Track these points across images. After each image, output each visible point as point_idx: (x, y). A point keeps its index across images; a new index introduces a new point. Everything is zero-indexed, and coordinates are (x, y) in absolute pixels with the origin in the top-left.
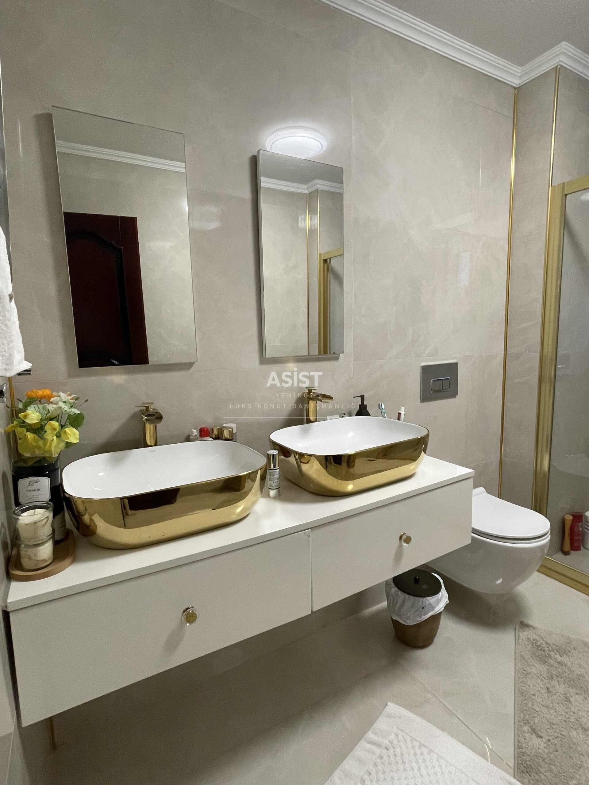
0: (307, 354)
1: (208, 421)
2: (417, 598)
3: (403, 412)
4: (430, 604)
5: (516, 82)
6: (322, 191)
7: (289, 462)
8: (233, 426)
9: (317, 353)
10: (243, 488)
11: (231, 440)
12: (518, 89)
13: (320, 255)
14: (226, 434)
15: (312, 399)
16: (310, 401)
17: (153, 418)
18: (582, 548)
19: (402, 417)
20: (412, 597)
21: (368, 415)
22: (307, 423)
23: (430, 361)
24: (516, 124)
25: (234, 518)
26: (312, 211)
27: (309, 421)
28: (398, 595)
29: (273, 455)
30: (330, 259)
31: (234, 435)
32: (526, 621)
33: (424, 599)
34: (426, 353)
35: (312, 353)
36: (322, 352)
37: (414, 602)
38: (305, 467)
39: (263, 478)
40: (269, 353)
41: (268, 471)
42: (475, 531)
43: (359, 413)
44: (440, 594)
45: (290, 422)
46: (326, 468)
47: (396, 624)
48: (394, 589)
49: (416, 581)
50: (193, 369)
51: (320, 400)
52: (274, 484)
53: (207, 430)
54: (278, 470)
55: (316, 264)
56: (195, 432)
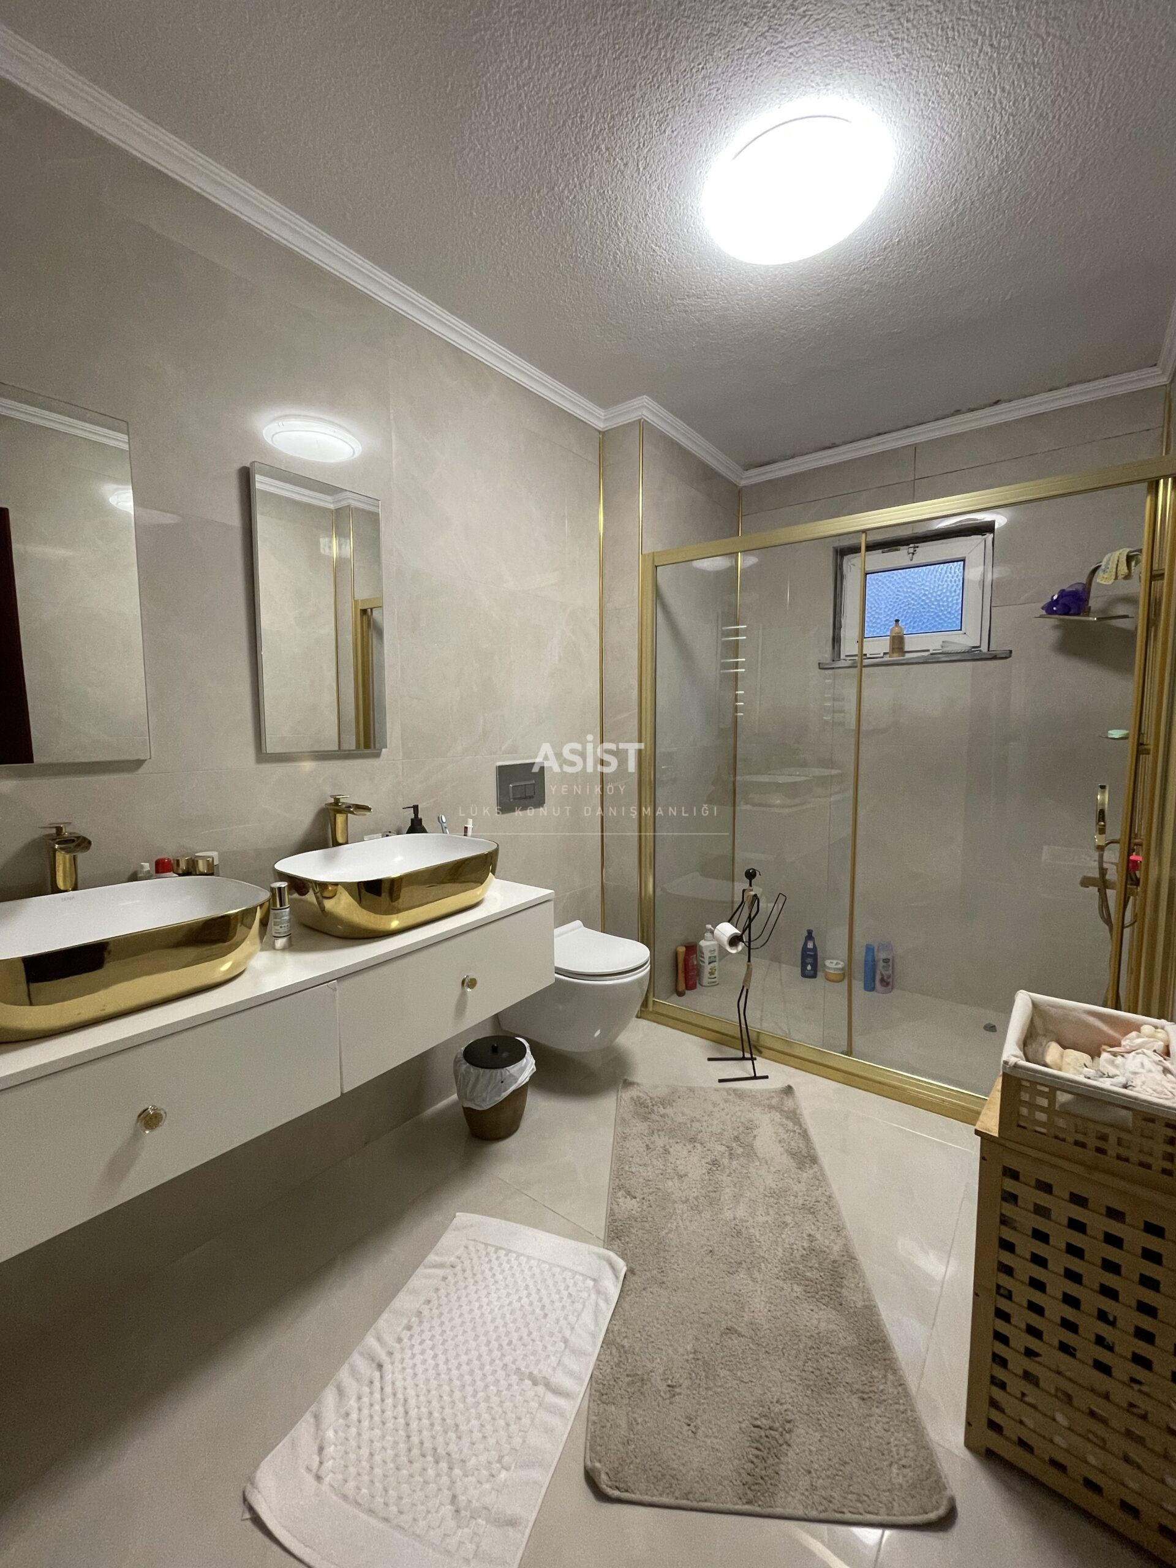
0: (337, 749)
1: (169, 852)
2: (494, 1071)
3: (470, 826)
4: (511, 1075)
5: (601, 426)
6: (357, 509)
7: (306, 901)
8: (215, 854)
9: (353, 747)
10: (232, 937)
11: (212, 874)
12: (603, 433)
13: (356, 602)
14: (202, 866)
15: (340, 812)
16: (338, 815)
17: (72, 845)
18: (698, 985)
19: (470, 832)
20: (488, 1070)
21: (424, 831)
22: (334, 846)
23: (511, 760)
24: (602, 473)
25: (217, 977)
26: (341, 534)
27: (336, 844)
28: (469, 1072)
29: (280, 889)
30: (371, 609)
31: (215, 868)
32: (631, 1079)
33: (503, 1070)
34: (503, 748)
35: (345, 746)
36: (362, 746)
37: (491, 1076)
38: (329, 904)
39: (264, 923)
40: (272, 745)
41: (272, 912)
42: (559, 971)
43: (411, 830)
44: (524, 1060)
45: (306, 845)
46: (360, 901)
47: (468, 1112)
48: (465, 1066)
49: (495, 1050)
50: (142, 770)
51: (352, 813)
52: (282, 930)
53: (169, 861)
54: (288, 910)
55: (349, 617)
56: (147, 866)
